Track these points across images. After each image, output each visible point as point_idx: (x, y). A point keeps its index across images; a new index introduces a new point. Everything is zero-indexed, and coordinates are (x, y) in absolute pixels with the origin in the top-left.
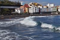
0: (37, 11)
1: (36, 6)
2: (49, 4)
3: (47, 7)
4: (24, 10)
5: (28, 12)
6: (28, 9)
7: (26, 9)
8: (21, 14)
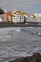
0: (22, 21)
1: (21, 15)
2: (36, 14)
3: (34, 17)
4: (7, 19)
5: (12, 21)
6: (12, 18)
7: (10, 17)
8: (3, 23)
